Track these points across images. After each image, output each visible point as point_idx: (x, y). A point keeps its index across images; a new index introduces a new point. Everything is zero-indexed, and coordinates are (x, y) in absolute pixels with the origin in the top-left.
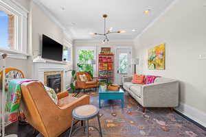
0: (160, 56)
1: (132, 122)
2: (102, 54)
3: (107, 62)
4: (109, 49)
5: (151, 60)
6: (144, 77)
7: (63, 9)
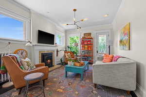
2: (84, 38)
3: (87, 44)
4: (90, 34)
5: (121, 41)
7: (48, 13)
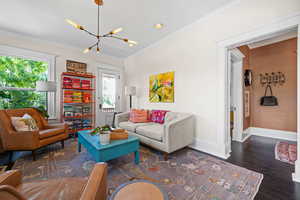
0: (169, 86)
1: (167, 180)
3: (81, 89)
5: (154, 90)
6: (148, 112)
